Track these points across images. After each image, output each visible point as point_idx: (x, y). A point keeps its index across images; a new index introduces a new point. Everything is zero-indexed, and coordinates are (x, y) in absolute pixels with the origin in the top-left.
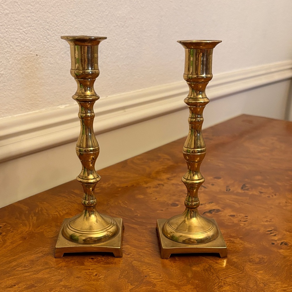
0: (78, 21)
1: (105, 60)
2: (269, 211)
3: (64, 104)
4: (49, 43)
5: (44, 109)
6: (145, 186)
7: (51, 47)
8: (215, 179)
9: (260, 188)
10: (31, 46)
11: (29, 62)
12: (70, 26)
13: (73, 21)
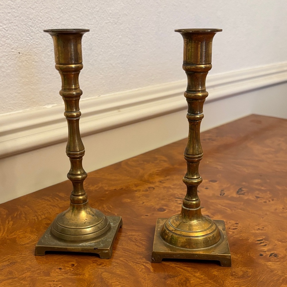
0: (65, 17)
1: (97, 58)
2: (263, 218)
3: (51, 104)
4: (33, 41)
5: (29, 109)
6: (135, 189)
7: (36, 45)
8: (211, 183)
9: (257, 192)
10: (13, 44)
11: (11, 60)
12: (56, 23)
13: (60, 18)
